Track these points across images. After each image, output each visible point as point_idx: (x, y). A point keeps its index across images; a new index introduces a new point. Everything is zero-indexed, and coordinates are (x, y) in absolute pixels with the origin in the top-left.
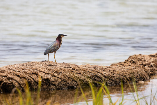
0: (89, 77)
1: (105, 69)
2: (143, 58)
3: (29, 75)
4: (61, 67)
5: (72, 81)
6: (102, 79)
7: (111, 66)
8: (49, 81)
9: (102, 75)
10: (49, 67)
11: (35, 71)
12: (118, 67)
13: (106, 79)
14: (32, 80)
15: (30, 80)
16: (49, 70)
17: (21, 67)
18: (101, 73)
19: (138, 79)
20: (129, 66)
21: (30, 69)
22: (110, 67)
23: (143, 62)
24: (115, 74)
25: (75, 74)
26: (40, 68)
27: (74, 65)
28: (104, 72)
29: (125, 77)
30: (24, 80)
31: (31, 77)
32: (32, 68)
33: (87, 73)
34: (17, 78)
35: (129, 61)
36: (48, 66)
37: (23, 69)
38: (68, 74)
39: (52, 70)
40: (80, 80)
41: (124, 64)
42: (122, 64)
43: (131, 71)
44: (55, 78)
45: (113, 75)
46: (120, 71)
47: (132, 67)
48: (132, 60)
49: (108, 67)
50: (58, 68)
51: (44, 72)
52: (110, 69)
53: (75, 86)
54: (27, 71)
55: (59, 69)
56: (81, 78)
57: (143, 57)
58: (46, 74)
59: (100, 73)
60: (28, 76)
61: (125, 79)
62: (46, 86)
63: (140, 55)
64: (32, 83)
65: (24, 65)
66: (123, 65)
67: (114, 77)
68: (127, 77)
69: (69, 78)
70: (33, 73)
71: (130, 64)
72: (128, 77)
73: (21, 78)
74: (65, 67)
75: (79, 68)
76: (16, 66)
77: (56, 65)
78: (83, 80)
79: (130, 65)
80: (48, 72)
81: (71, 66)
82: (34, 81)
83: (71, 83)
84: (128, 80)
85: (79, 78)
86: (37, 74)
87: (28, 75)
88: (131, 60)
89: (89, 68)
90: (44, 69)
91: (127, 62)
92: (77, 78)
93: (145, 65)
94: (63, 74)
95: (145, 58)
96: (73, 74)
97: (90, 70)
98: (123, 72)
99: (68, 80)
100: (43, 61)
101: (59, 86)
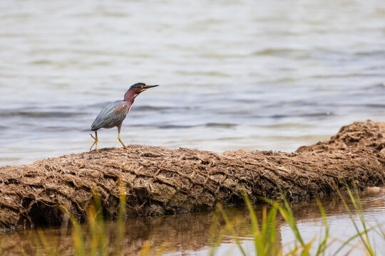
0: (243, 181)
1: (284, 161)
2: (375, 129)
3: (97, 180)
4: (174, 158)
5: (204, 192)
6: (275, 185)
7: (298, 151)
8: (147, 193)
9: (277, 174)
10: (145, 161)
11: (111, 170)
12: (313, 154)
13: (287, 184)
14: (105, 193)
15: (100, 192)
16: (145, 166)
17: (76, 161)
18: (273, 171)
19: (364, 181)
20: (342, 151)
21: (99, 166)
22: (295, 155)
23: (375, 140)
24: (307, 173)
25: (210, 175)
26: (124, 163)
27: (207, 152)
28: (281, 168)
29: (331, 178)
30: (84, 193)
31: (103, 187)
32: (105, 164)
33: (240, 171)
34: (66, 190)
35: (341, 137)
36: (141, 159)
37: (82, 168)
38: (192, 176)
39: (152, 167)
40: (223, 189)
41: (329, 146)
42: (323, 147)
43: (348, 163)
44: (161, 186)
45: (303, 175)
46: (320, 164)
47: (349, 153)
48: (348, 136)
49: (289, 156)
50: (168, 162)
51: (133, 173)
52: (295, 159)
53: (211, 205)
54: (90, 170)
55: (169, 164)
56: (225, 185)
57: (376, 127)
58: (137, 177)
59: (271, 170)
60: (94, 184)
61: (332, 184)
62: (140, 207)
64: (105, 200)
65: (83, 158)
66: (326, 149)
67: (307, 178)
68: (337, 179)
69: (194, 185)
70: (106, 177)
71: (345, 146)
72: (340, 177)
73: (77, 189)
74: (184, 159)
75: (219, 159)
76: (64, 161)
77: (162, 156)
78: (228, 189)
79: (343, 149)
80: (142, 173)
81: (198, 156)
82: (110, 196)
83: (200, 198)
84: (340, 186)
85: (218, 183)
86: (115, 179)
87: (95, 181)
88: (345, 135)
89: (243, 160)
90: (132, 166)
91: (337, 142)
92: (214, 184)
93: (380, 148)
94: (180, 175)
95: (381, 130)
96: (205, 176)
97: (246, 164)
98: (326, 165)
99: (192, 189)
100: (130, 147)
101: (171, 204)
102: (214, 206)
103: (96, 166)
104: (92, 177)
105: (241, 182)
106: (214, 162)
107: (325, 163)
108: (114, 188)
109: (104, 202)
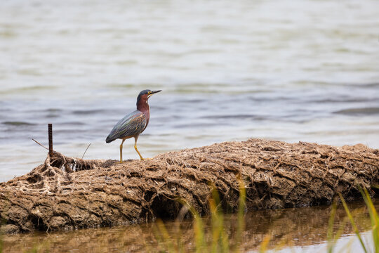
0: (362, 175)
3: (218, 174)
4: (294, 152)
5: (323, 185)
8: (267, 186)
10: (265, 155)
11: (232, 163)
14: (226, 186)
15: (221, 186)
16: (265, 160)
17: (197, 155)
21: (220, 160)
25: (329, 168)
27: (326, 146)
30: (204, 186)
31: (224, 180)
32: (225, 158)
33: (358, 165)
34: (187, 183)
36: (262, 152)
37: (203, 161)
38: (311, 170)
39: (272, 161)
40: (341, 183)
44: (281, 179)
51: (253, 167)
53: (330, 198)
54: (211, 164)
55: (289, 158)
56: (343, 179)
58: (258, 170)
60: (215, 177)
62: (260, 201)
64: (226, 193)
65: (204, 151)
69: (313, 179)
70: (227, 170)
74: (304, 153)
75: (338, 153)
76: (185, 155)
77: (282, 149)
78: (347, 183)
80: (262, 167)
81: (318, 150)
82: (231, 189)
83: (319, 191)
85: (337, 177)
86: (236, 172)
87: (215, 175)
89: (362, 154)
90: (252, 160)
92: (333, 178)
94: (300, 169)
96: (324, 170)
97: (365, 158)
99: (312, 183)
100: (250, 141)
101: (291, 198)
102: (332, 200)
103: (217, 160)
104: (213, 170)
105: (360, 176)
108: (234, 181)
109: (224, 195)
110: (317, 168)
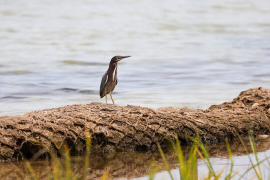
0: (172, 129)
1: (200, 115)
2: (264, 94)
3: (69, 127)
4: (124, 112)
5: (144, 136)
6: (194, 132)
7: (210, 108)
8: (104, 137)
9: (195, 125)
10: (103, 114)
11: (79, 120)
12: (221, 111)
13: (203, 132)
14: (75, 136)
15: (71, 136)
16: (103, 118)
17: (55, 113)
19: (257, 130)
20: (242, 109)
21: (71, 117)
22: (209, 111)
23: (265, 101)
24: (217, 124)
25: (148, 124)
26: (88, 115)
27: (147, 108)
28: (198, 121)
29: (234, 128)
30: (60, 136)
31: (73, 132)
32: (75, 116)
33: (169, 122)
34: (47, 133)
35: (241, 99)
36: (101, 112)
37: (59, 118)
38: (136, 125)
39: (108, 119)
40: (157, 134)
41: (232, 106)
42: (228, 106)
43: (245, 118)
44: (114, 132)
45: (214, 125)
46: (226, 118)
47: (247, 111)
48: (245, 99)
49: (204, 112)
51: (95, 122)
52: (208, 114)
53: (149, 146)
54: (65, 120)
55: (120, 116)
56: (159, 132)
57: (265, 92)
58: (98, 125)
59: (192, 122)
60: (67, 130)
61: (234, 132)
62: (99, 147)
63: (259, 89)
64: (74, 141)
65: (59, 111)
66: (230, 107)
67: (216, 128)
68: (238, 128)
69: (137, 132)
70: (76, 125)
71: (243, 105)
72: (240, 127)
73: (55, 133)
74: (131, 113)
75: (155, 113)
76: (46, 113)
77: (115, 110)
78: (161, 135)
79: (242, 108)
80: (101, 123)
81: (141, 111)
82: (78, 138)
83: (141, 141)
84: (240, 133)
85: (154, 130)
86: (82, 126)
87: (67, 128)
88: (244, 97)
89: (172, 114)
90: (94, 117)
91: (237, 102)
92: (151, 131)
93: (268, 107)
94: (128, 124)
95: (269, 94)
96: (145, 125)
97: (174, 117)
98: (230, 119)
99: (136, 134)
100: (92, 104)
101: (121, 145)
102: (151, 146)
103: (69, 117)
104: (66, 125)
105: (170, 130)
106: (152, 115)
107: (229, 117)
108: (81, 133)
109: (73, 142)
110: (140, 124)
